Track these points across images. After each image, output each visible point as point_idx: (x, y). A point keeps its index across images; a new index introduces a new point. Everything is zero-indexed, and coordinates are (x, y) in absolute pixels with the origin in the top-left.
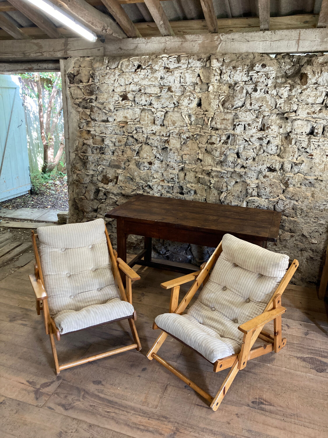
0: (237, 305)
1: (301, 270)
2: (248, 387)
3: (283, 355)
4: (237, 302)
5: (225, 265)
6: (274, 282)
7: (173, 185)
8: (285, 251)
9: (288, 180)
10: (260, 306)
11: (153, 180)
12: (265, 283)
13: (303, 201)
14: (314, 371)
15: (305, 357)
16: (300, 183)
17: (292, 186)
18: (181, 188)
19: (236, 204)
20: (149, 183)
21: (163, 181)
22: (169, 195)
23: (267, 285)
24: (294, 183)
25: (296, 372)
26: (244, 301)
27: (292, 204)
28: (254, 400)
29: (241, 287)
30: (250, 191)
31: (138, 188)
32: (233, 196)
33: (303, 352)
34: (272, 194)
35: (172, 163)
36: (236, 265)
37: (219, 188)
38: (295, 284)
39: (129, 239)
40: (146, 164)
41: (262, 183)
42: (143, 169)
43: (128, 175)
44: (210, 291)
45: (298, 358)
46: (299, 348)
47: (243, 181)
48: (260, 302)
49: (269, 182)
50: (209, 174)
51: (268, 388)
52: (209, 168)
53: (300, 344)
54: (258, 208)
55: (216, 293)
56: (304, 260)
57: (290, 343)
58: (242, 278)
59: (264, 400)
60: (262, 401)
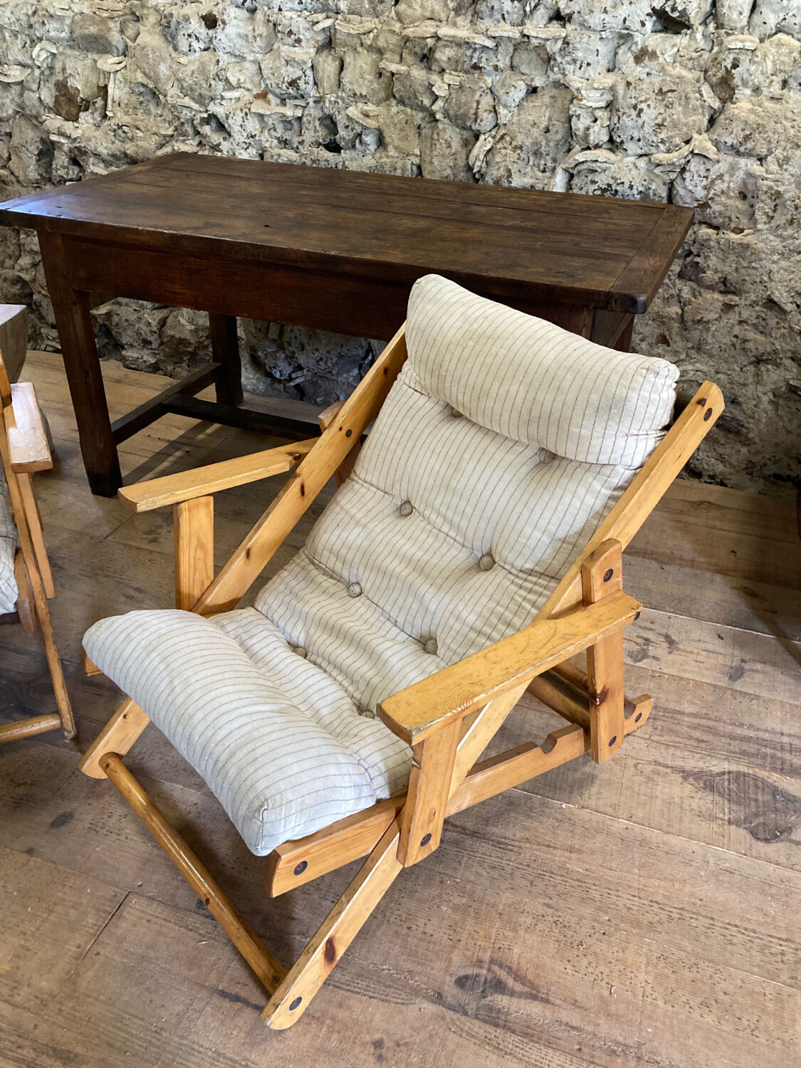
0: (439, 581)
1: (751, 435)
2: (456, 908)
3: (631, 762)
4: (442, 565)
5: (412, 412)
6: (597, 486)
7: (299, 113)
8: (698, 366)
9: (735, 66)
10: (530, 591)
11: (228, 95)
12: (559, 492)
13: (787, 159)
14: (740, 834)
15: (716, 770)
16: (781, 77)
17: (748, 92)
18: (330, 123)
19: (527, 181)
20: (214, 108)
21: (263, 96)
22: (287, 155)
23: (567, 499)
24: (758, 79)
25: (666, 837)
26: (471, 561)
27: (740, 174)
28: (469, 971)
29: (463, 503)
30: (579, 125)
31: (180, 132)
32: (516, 147)
33: (711, 752)
34: (663, 135)
35: (288, 14)
36: (454, 414)
37: (465, 115)
38: (722, 484)
39: (173, 328)
40: (197, 26)
41: (628, 84)
42: (185, 49)
43: (140, 77)
44: (347, 519)
45: (686, 775)
46: (698, 734)
47: (558, 85)
48: (531, 572)
49: (656, 81)
50: (426, 58)
51: (541, 910)
52: (428, 28)
53: (706, 717)
54: (608, 194)
55: (371, 525)
56: (765, 399)
57: (666, 710)
58: (471, 467)
59: (509, 970)
60: (503, 974)
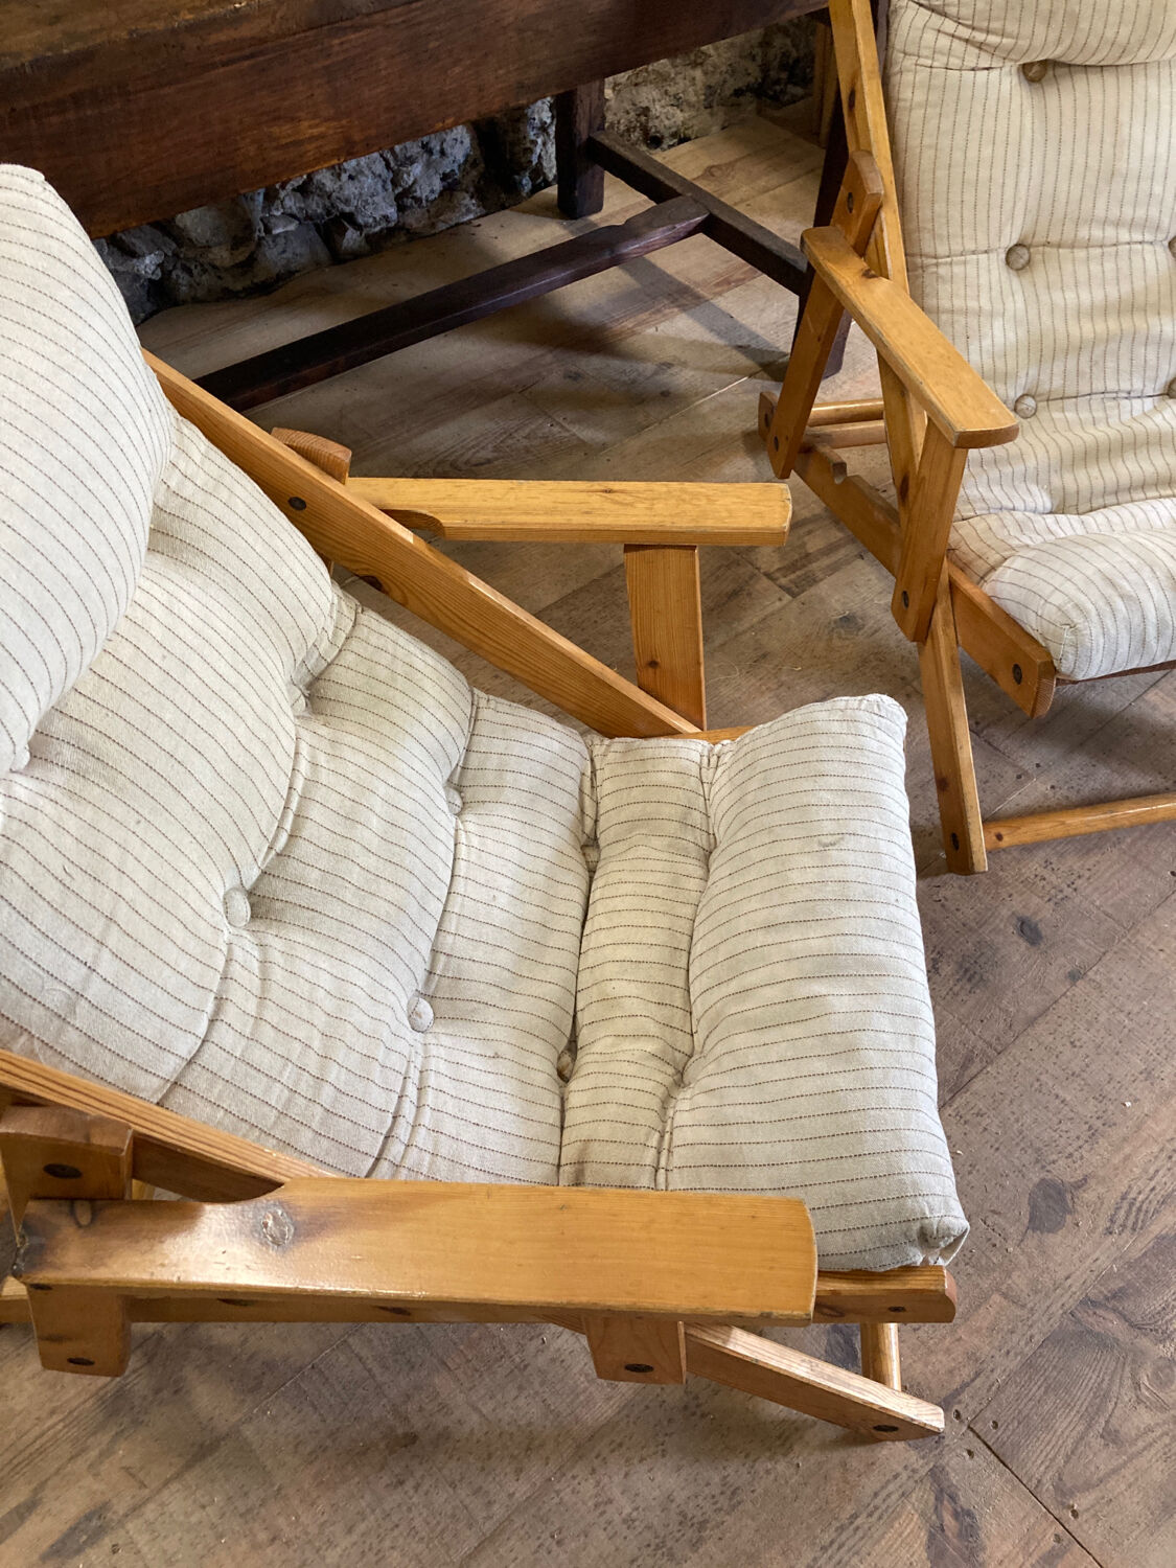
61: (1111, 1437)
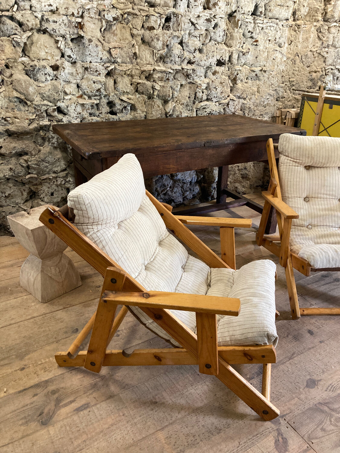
1: (250, 177)
4: (335, 206)
7: (98, 102)
9: (237, 74)
11: (66, 97)
13: (251, 98)
16: (247, 76)
17: (240, 81)
18: (111, 104)
19: (186, 115)
20: (59, 104)
21: (81, 96)
22: (95, 119)
24: (242, 78)
27: (241, 104)
29: (331, 188)
30: (200, 95)
31: (40, 117)
32: (182, 104)
34: (223, 95)
35: (95, 64)
37: (166, 95)
40: (49, 70)
41: (213, 81)
42: (44, 80)
43: (15, 94)
47: (190, 83)
49: (219, 80)
50: (149, 77)
52: (149, 68)
54: (210, 115)
56: (252, 165)
61: (323, 430)
